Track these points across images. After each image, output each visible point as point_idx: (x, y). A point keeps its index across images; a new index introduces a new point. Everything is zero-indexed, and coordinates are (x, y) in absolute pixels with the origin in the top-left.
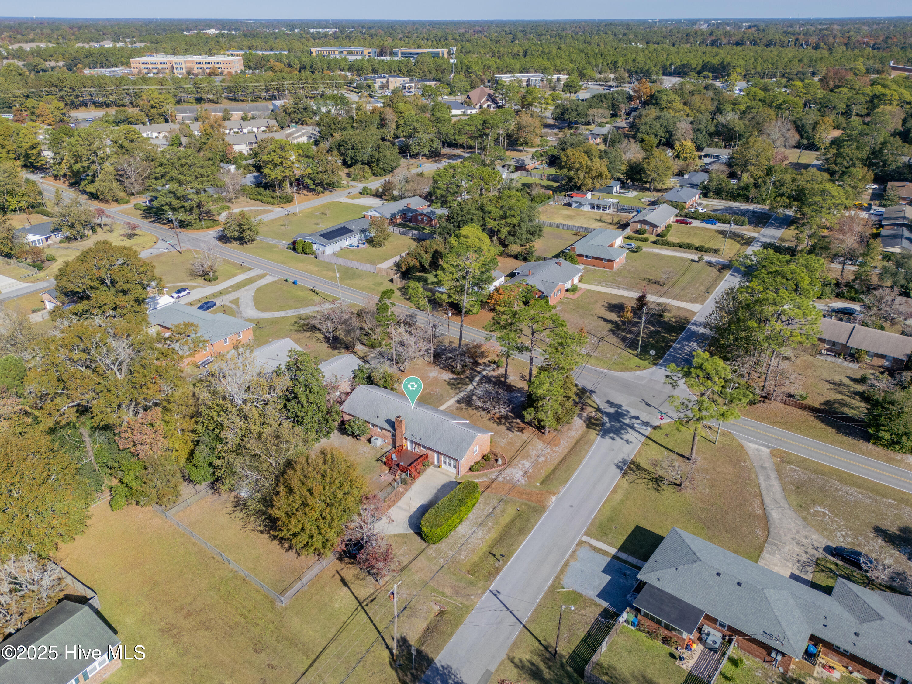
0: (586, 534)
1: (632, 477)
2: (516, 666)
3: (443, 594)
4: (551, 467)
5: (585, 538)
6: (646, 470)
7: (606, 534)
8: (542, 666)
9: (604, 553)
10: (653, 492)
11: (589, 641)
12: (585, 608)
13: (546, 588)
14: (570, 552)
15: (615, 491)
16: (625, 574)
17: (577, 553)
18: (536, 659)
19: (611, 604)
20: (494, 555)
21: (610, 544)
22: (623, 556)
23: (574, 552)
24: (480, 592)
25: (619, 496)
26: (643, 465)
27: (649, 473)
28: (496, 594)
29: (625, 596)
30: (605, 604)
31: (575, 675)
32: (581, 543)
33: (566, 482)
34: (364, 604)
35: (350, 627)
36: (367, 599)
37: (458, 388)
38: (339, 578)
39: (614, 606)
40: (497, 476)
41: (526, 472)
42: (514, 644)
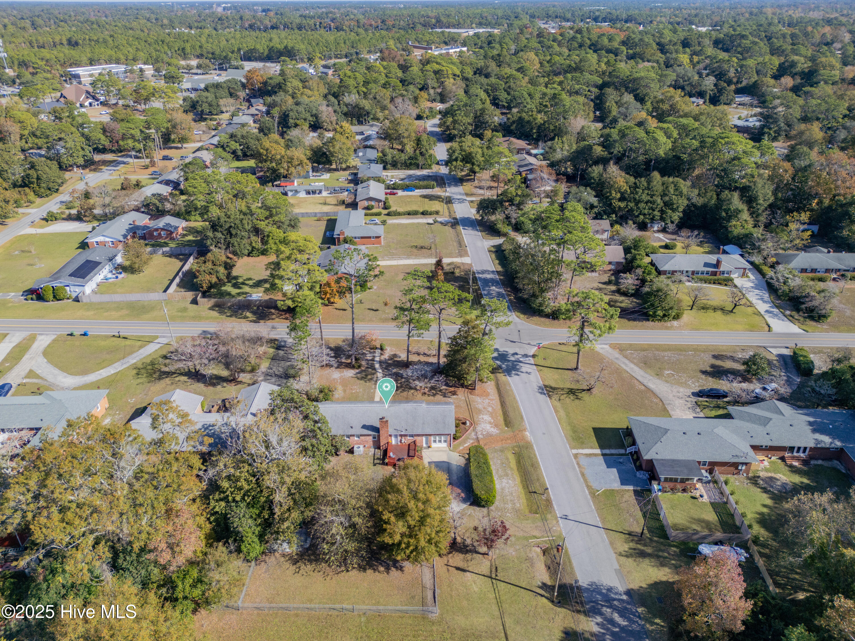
0: (572, 448)
1: (556, 397)
2: (627, 556)
3: (535, 537)
4: (500, 412)
5: (575, 451)
6: (559, 388)
7: (582, 443)
8: (639, 546)
9: (595, 455)
10: (577, 401)
11: (647, 515)
12: (622, 496)
13: (589, 497)
14: (576, 466)
15: (556, 411)
16: (621, 463)
17: (581, 463)
18: (632, 545)
19: (634, 485)
20: (535, 492)
21: (592, 448)
22: (607, 451)
23: (578, 464)
24: (555, 522)
25: (562, 413)
26: (553, 385)
27: (563, 389)
28: (565, 517)
29: (635, 476)
30: (631, 488)
31: (662, 540)
32: (576, 456)
33: (522, 418)
34: (494, 576)
35: (503, 598)
36: (491, 572)
37: (371, 379)
38: (454, 569)
39: (637, 486)
40: (476, 435)
41: (490, 423)
42: (611, 543)
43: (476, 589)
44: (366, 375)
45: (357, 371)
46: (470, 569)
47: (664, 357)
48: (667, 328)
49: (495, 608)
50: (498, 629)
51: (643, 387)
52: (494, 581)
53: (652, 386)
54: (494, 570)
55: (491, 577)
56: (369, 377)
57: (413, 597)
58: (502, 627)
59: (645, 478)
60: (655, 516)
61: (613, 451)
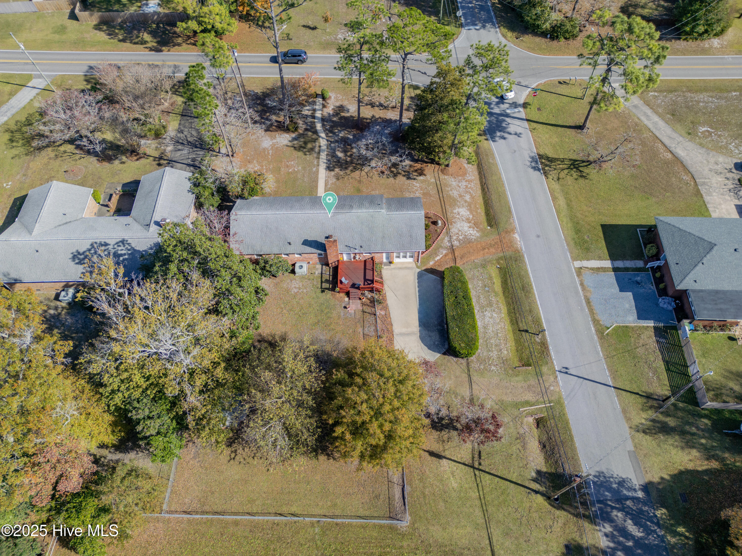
0: (575, 259)
1: (553, 174)
2: (644, 432)
3: (527, 403)
4: (480, 200)
5: (578, 264)
6: (557, 159)
7: (588, 250)
8: (661, 418)
9: (604, 269)
10: (581, 181)
11: (672, 368)
12: (639, 335)
13: (596, 337)
14: (580, 288)
15: (554, 199)
16: (638, 283)
17: (585, 283)
18: (651, 414)
19: (656, 320)
20: (527, 331)
21: (600, 258)
22: (620, 264)
23: (582, 284)
24: (552, 379)
25: (562, 202)
26: (551, 154)
27: (563, 161)
28: (565, 371)
29: (657, 305)
30: (651, 324)
31: (690, 407)
32: (579, 271)
33: (510, 211)
34: (476, 465)
35: (488, 498)
36: (473, 458)
37: (312, 149)
38: (427, 454)
39: (659, 321)
40: (450, 241)
41: (468, 220)
42: (624, 411)
43: (455, 485)
44: (305, 143)
45: (294, 135)
46: (447, 454)
47: (698, 102)
48: (704, 51)
49: (478, 512)
50: (483, 545)
51: (670, 156)
52: (477, 472)
53: (681, 153)
54: (476, 456)
55: (473, 467)
56: (309, 146)
57: (377, 497)
58: (487, 542)
59: (670, 308)
60: (682, 369)
61: (629, 264)
